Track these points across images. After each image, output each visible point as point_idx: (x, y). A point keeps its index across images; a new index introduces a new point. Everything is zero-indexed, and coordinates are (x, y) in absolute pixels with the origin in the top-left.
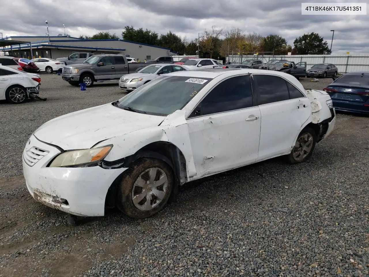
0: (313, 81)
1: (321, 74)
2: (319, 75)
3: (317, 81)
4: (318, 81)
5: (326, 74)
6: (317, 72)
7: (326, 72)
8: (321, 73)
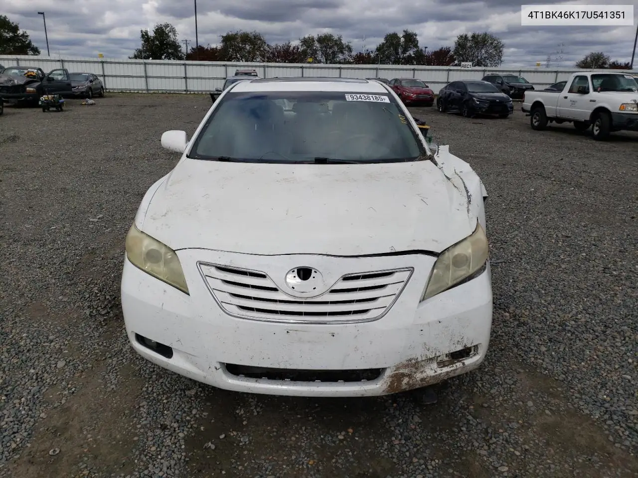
0: (85, 104)
1: (84, 92)
2: (82, 92)
3: (92, 104)
4: (95, 104)
5: (92, 91)
6: (75, 87)
7: (90, 88)
8: (83, 90)
